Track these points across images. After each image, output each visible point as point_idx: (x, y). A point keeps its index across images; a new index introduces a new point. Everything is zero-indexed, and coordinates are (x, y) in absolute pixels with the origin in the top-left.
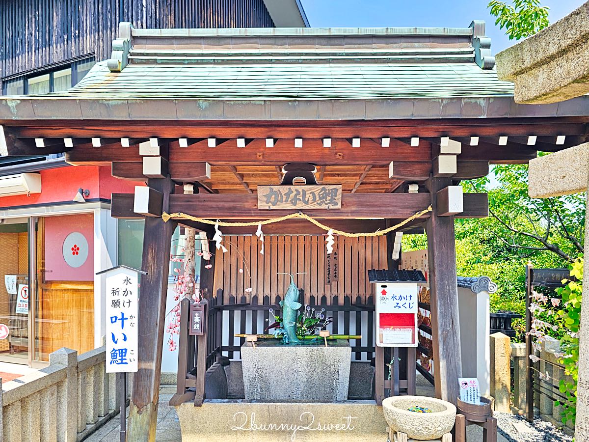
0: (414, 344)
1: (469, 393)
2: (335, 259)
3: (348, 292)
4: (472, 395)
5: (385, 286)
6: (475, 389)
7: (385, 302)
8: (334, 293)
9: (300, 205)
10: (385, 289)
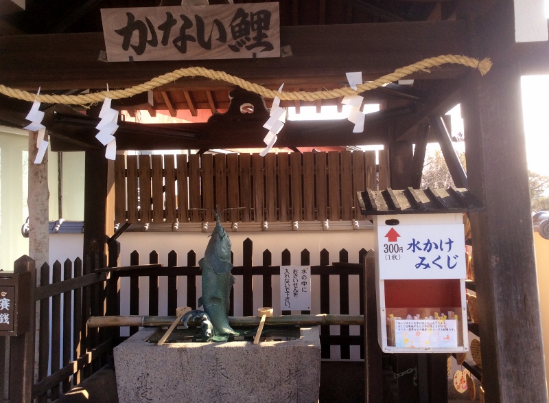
5: (395, 222)
7: (394, 257)
9: (194, 51)
10: (395, 227)
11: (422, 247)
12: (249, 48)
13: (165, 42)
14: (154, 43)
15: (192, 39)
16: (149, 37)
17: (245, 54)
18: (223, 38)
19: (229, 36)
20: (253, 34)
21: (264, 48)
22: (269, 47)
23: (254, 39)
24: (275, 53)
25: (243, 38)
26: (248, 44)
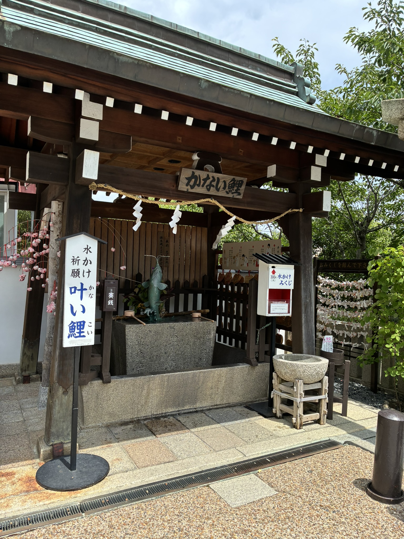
0: (289, 314)
1: (326, 347)
2: (167, 246)
4: (328, 348)
5: (274, 267)
7: (274, 280)
9: (213, 192)
11: (282, 277)
12: (232, 193)
13: (203, 186)
14: (199, 185)
15: (213, 186)
16: (198, 183)
17: (230, 195)
18: (224, 188)
19: (227, 188)
20: (235, 188)
21: (237, 194)
22: (239, 194)
23: (235, 190)
24: (240, 197)
25: (232, 189)
26: (233, 191)
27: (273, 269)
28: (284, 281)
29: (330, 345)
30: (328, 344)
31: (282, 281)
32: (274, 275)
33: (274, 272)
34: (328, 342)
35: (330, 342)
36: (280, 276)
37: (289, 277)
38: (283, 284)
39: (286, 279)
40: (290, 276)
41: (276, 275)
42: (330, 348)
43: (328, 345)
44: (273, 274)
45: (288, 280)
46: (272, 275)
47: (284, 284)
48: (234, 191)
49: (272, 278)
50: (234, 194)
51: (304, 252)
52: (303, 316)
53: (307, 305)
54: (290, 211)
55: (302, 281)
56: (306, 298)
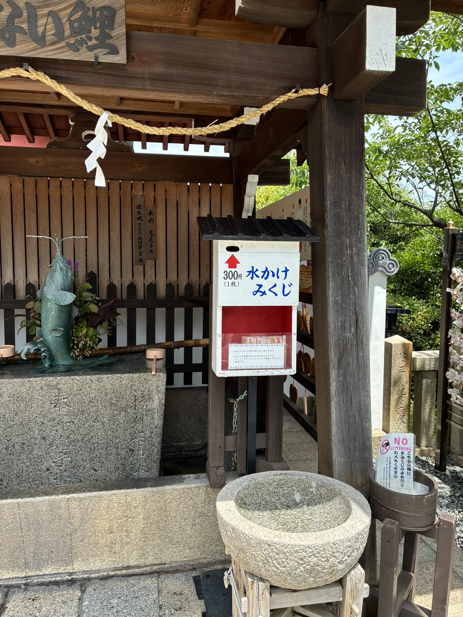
0: (289, 370)
1: (393, 463)
2: (150, 221)
3: (173, 277)
4: (399, 467)
5: (235, 249)
6: (406, 456)
7: (233, 284)
8: (150, 279)
10: (235, 254)
11: (260, 274)
12: (90, 49)
17: (85, 56)
18: (59, 33)
19: (67, 32)
20: (95, 33)
21: (108, 51)
22: (114, 51)
23: (96, 38)
24: (121, 58)
25: (84, 36)
26: (90, 43)
27: (230, 254)
28: (267, 285)
29: (406, 459)
30: (399, 456)
31: (260, 286)
32: (233, 270)
33: (232, 262)
34: (399, 452)
35: (406, 452)
36: (252, 272)
37: (282, 275)
38: (264, 293)
39: (272, 280)
40: (286, 271)
41: (242, 268)
42: (406, 468)
43: (399, 460)
44: (230, 267)
45: (280, 282)
46: (228, 270)
47: (267, 292)
48: (94, 42)
49: (227, 275)
50: (96, 51)
51: (336, 204)
52: (333, 374)
53: (345, 346)
54: (292, 95)
55: (331, 284)
56: (343, 328)
